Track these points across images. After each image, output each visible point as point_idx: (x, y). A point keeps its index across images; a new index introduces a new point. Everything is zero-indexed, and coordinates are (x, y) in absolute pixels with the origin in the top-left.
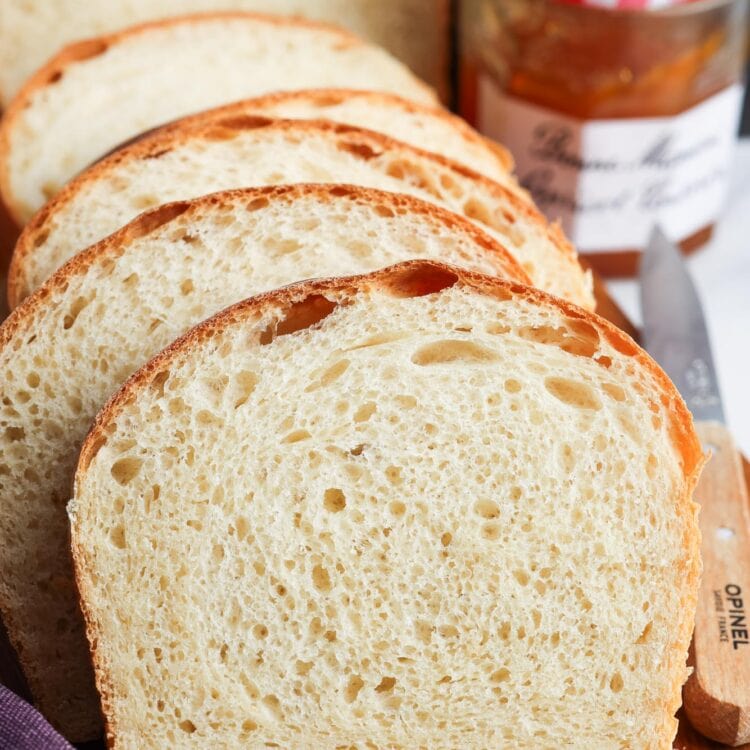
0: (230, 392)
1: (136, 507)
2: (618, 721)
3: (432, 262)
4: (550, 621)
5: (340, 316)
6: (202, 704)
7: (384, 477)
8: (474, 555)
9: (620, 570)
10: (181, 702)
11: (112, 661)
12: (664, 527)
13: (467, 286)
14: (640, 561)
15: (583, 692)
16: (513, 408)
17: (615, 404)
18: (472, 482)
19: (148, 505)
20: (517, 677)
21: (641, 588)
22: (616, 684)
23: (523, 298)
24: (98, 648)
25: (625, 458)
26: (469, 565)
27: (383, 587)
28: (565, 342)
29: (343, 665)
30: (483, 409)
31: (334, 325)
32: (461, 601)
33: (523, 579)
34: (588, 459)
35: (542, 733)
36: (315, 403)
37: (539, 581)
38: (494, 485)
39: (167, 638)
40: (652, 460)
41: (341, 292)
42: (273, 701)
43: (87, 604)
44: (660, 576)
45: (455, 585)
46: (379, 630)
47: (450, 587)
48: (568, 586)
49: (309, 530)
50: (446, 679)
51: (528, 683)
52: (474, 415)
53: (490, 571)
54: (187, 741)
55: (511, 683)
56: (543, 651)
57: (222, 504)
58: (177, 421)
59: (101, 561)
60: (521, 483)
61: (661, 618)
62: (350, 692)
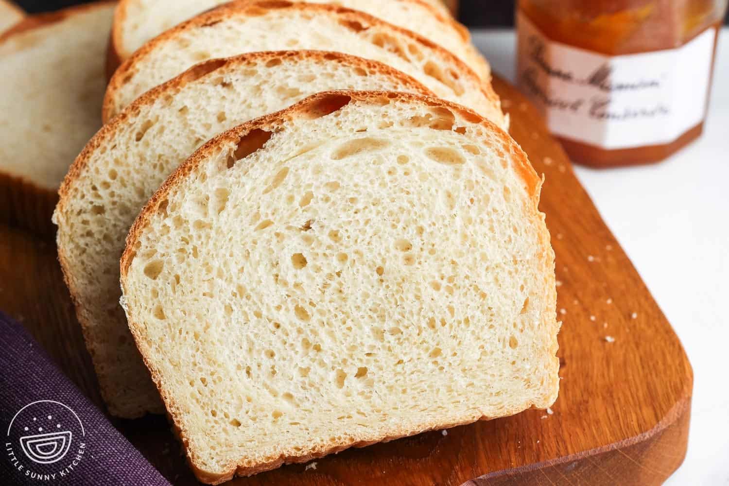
0: (212, 204)
1: (166, 292)
2: (519, 367)
3: (331, 92)
4: (460, 311)
5: (276, 139)
6: (241, 407)
7: (329, 239)
8: (400, 277)
9: (500, 267)
10: (227, 408)
11: (174, 392)
12: (523, 233)
13: (357, 102)
14: (512, 259)
15: (492, 353)
16: (406, 174)
17: (474, 157)
18: (389, 229)
19: (174, 289)
20: (447, 352)
21: (516, 276)
22: (513, 343)
23: (397, 100)
24: (162, 386)
25: (488, 192)
26: (399, 284)
27: (344, 310)
28: (432, 123)
29: (330, 365)
30: (385, 180)
31: (273, 146)
32: (399, 310)
33: (437, 287)
34: (463, 197)
35: (472, 384)
36: (271, 200)
37: (448, 286)
38: (404, 228)
39: (207, 370)
40: (506, 190)
41: (273, 124)
42: (289, 396)
43: (148, 360)
44: (527, 266)
45: (393, 301)
46: (348, 338)
47: (390, 302)
48: (468, 285)
49: (285, 284)
50: (400, 362)
51: (455, 354)
52: (380, 184)
53: (414, 286)
54: (237, 432)
55: (444, 356)
56: (460, 332)
57: (225, 278)
58: (181, 231)
59: (150, 331)
60: (421, 223)
61: (533, 293)
62: (339, 382)
